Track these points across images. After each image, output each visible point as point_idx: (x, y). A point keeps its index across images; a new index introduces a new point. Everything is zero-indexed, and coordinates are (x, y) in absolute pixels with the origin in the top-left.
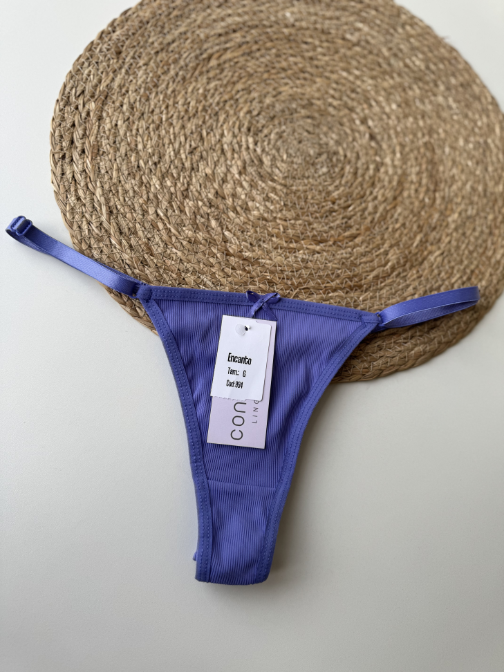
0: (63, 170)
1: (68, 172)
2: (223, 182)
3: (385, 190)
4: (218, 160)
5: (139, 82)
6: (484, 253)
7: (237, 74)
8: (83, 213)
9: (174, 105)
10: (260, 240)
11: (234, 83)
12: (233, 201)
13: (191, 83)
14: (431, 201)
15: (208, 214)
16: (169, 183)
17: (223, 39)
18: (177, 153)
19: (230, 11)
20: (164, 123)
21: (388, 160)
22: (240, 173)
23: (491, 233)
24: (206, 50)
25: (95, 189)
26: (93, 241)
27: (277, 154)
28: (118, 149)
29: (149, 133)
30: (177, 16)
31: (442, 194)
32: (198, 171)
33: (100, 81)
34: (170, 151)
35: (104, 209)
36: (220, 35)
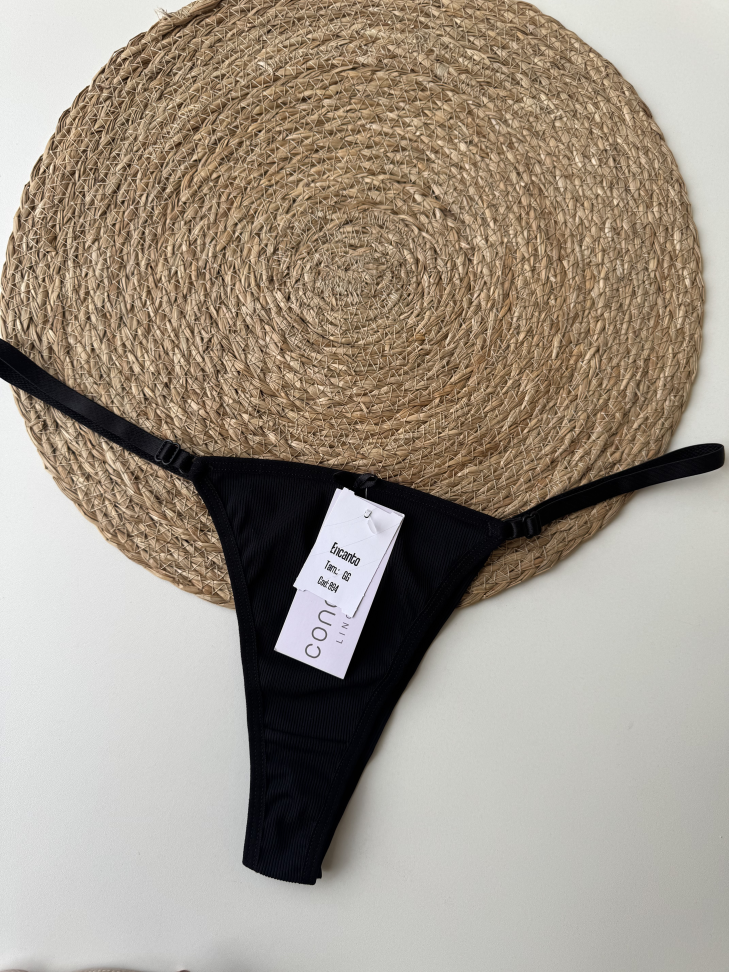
0: (52, 445)
1: (60, 444)
2: (264, 374)
3: (489, 290)
4: (247, 345)
5: (97, 273)
6: (657, 324)
7: (223, 198)
8: (102, 495)
9: (156, 286)
10: (341, 436)
11: (226, 214)
12: (287, 395)
13: (167, 241)
14: (559, 277)
15: (261, 428)
16: (195, 406)
17: (184, 150)
18: (188, 357)
19: (178, 99)
20: (154, 319)
21: (479, 241)
22: (282, 352)
23: (659, 290)
24: (167, 179)
25: (104, 456)
26: (130, 527)
27: (322, 303)
28: (109, 384)
29: (141, 343)
30: (109, 143)
31: (572, 259)
32: (226, 372)
33: (46, 294)
34: (177, 357)
35: (125, 477)
36: (179, 145)
